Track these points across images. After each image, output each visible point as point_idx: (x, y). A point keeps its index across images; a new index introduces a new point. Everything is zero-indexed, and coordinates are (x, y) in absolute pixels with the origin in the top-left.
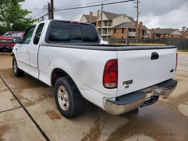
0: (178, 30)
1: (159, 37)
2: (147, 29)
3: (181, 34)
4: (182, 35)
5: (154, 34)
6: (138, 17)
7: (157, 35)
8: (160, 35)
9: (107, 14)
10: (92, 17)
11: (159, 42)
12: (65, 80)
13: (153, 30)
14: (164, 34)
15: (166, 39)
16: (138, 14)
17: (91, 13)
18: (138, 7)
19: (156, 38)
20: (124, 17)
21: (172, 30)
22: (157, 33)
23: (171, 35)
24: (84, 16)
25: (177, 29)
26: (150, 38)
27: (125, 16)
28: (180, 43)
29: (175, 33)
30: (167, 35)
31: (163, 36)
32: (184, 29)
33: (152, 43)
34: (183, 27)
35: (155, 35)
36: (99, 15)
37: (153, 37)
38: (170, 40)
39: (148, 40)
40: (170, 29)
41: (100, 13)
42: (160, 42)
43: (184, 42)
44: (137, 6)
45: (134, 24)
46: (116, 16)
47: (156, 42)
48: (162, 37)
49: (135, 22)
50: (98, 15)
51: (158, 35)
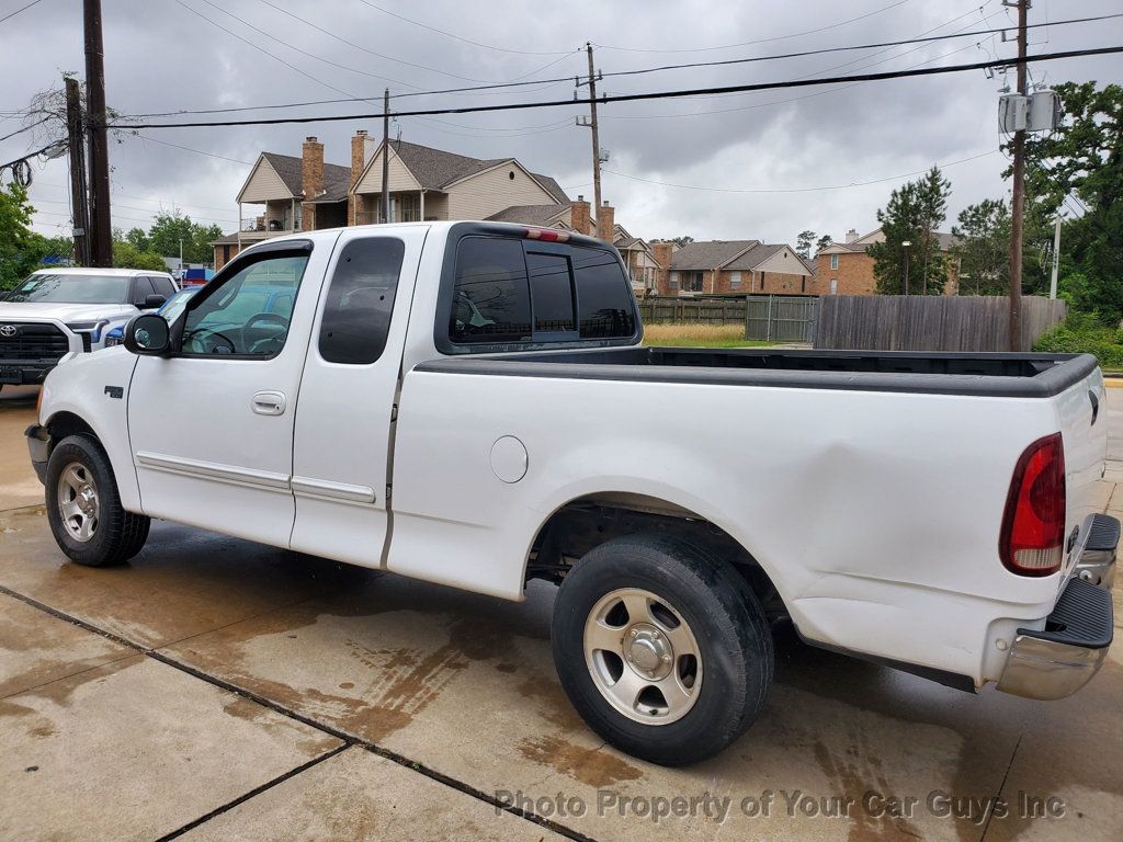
0: (789, 248)
1: (698, 287)
2: (640, 248)
3: (803, 272)
4: (807, 274)
5: (670, 272)
6: (597, 177)
7: (686, 274)
8: (700, 274)
9: (415, 156)
10: (319, 170)
11: (708, 314)
12: (664, 556)
13: (665, 248)
14: (722, 271)
15: (744, 297)
16: (597, 161)
17: (313, 146)
18: (594, 126)
19: (683, 293)
20: (512, 176)
21: (757, 249)
22: (684, 266)
23: (757, 274)
24: (266, 163)
25: (781, 246)
26: (654, 292)
27: (514, 169)
28: (825, 321)
29: (775, 266)
30: (736, 278)
31: (719, 283)
32: (807, 245)
33: (673, 319)
34: (803, 235)
35: (675, 278)
36: (361, 160)
37: (668, 287)
38: (766, 303)
39: (651, 307)
40: (749, 243)
41: (371, 148)
42: (714, 313)
43: (839, 315)
44: (589, 121)
45: (568, 219)
46: (465, 167)
47: (692, 313)
48: (710, 284)
49: (574, 206)
50: (358, 158)
51: (694, 277)
